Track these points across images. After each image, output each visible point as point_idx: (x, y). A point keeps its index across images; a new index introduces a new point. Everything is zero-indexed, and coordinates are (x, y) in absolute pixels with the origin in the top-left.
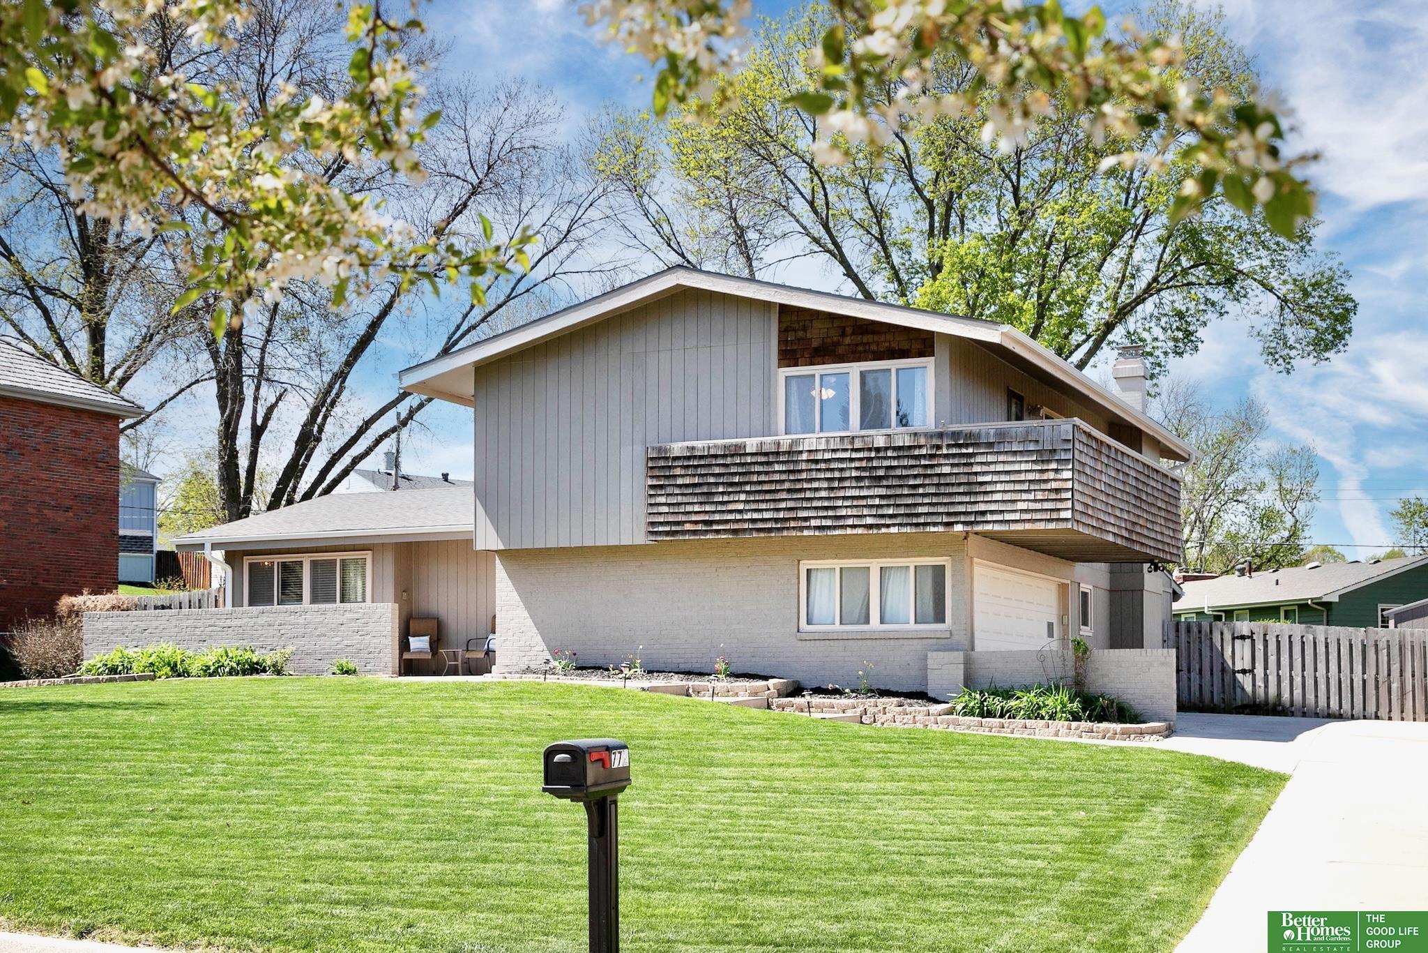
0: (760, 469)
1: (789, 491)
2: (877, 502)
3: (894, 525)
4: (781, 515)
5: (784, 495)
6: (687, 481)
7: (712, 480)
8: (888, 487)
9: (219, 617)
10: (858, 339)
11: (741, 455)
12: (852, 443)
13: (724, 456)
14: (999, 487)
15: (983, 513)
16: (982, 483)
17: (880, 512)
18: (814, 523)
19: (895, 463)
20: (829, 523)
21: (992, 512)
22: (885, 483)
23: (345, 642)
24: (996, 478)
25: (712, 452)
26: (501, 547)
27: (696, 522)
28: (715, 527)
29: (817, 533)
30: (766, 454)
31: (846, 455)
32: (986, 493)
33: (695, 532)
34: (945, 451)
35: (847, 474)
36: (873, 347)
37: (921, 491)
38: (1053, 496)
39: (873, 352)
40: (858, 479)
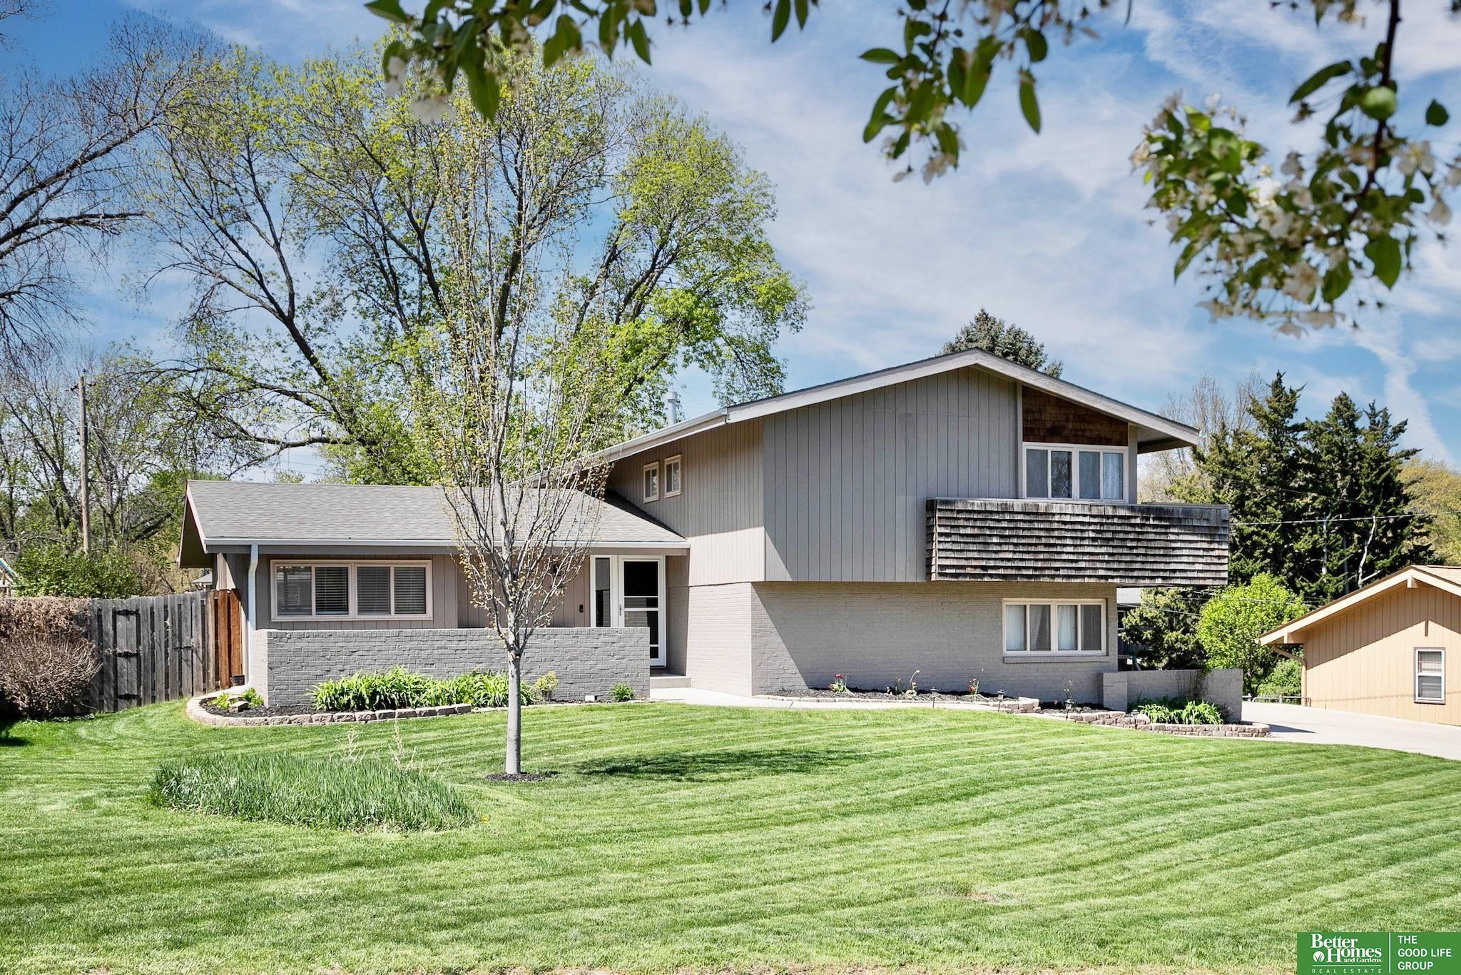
0: (1026, 525)
1: (1046, 545)
2: (1106, 558)
3: (1117, 577)
4: (1039, 564)
5: (1042, 549)
6: (969, 531)
7: (988, 532)
8: (1114, 547)
9: (451, 638)
10: (1078, 426)
11: (1010, 512)
12: (1090, 510)
13: (997, 512)
14: (1185, 552)
15: (1174, 571)
16: (1174, 549)
17: (1108, 566)
18: (1062, 572)
19: (1119, 528)
20: (1073, 573)
21: (1181, 571)
22: (1111, 543)
23: (600, 666)
24: (1183, 545)
25: (989, 508)
26: (790, 579)
27: (975, 567)
28: (990, 572)
29: (1064, 581)
30: (1029, 514)
31: (1087, 519)
32: (1177, 556)
33: (973, 575)
34: (1151, 522)
35: (1086, 535)
36: (1088, 434)
37: (1135, 551)
38: (1216, 561)
39: (1088, 438)
40: (1094, 539)
